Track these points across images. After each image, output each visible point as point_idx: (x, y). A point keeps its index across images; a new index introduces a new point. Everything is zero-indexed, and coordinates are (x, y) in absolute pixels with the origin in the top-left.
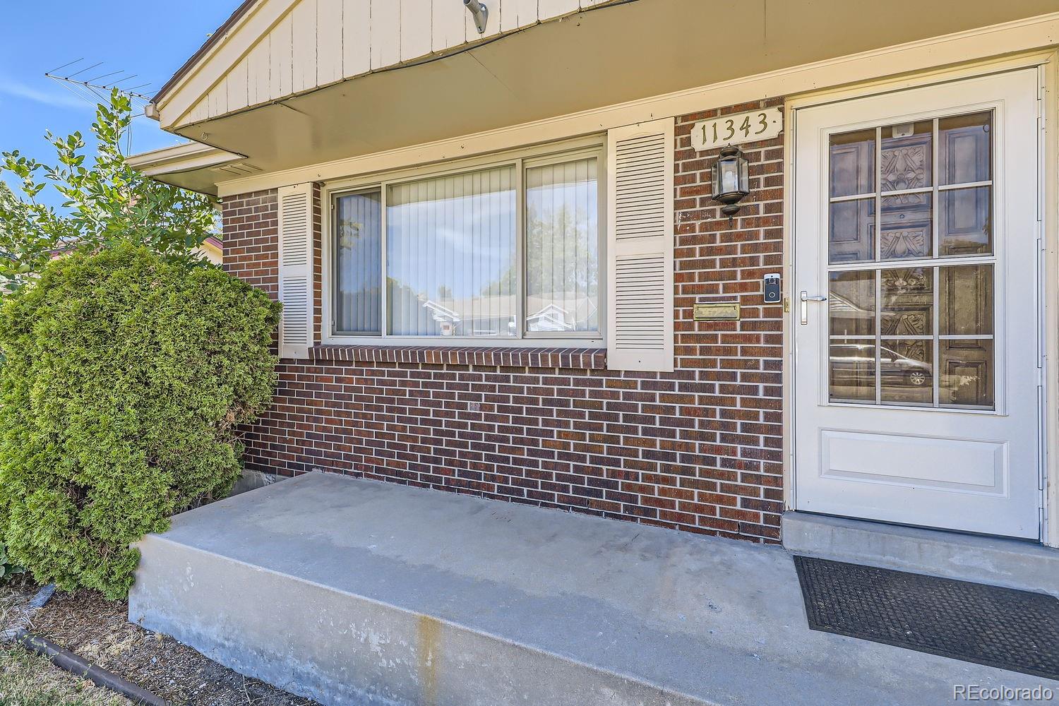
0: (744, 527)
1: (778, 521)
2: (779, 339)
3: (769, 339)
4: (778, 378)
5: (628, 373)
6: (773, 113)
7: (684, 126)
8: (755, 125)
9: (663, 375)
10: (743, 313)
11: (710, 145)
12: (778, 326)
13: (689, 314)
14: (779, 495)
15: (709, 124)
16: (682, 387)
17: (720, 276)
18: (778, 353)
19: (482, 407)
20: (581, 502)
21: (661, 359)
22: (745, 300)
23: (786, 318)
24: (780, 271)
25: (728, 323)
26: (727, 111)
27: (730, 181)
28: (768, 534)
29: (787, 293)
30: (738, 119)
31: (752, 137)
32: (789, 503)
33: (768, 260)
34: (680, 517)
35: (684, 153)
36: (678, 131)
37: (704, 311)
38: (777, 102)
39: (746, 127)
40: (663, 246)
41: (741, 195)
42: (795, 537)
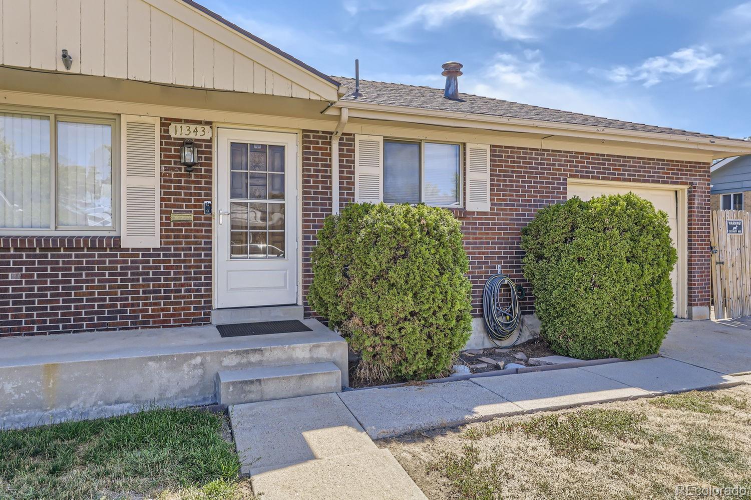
0: (195, 320)
1: (209, 314)
2: (210, 231)
3: (206, 231)
4: (210, 249)
5: (133, 249)
6: (207, 128)
7: (166, 123)
8: (200, 132)
9: (154, 249)
10: (195, 219)
11: (178, 136)
12: (210, 225)
13: (168, 218)
14: (210, 302)
15: (179, 125)
16: (165, 255)
17: (184, 200)
18: (210, 237)
19: (23, 276)
20: (103, 325)
21: (154, 242)
22: (196, 213)
23: (214, 222)
24: (211, 200)
25: (188, 223)
26: (187, 121)
27: (189, 156)
28: (206, 321)
29: (214, 210)
30: (193, 127)
31: (198, 137)
32: (214, 306)
33: (206, 195)
34: (163, 322)
35: (165, 136)
36: (162, 125)
37: (176, 217)
38: (209, 123)
39: (196, 131)
40: (154, 182)
41: (194, 164)
42: (217, 319)
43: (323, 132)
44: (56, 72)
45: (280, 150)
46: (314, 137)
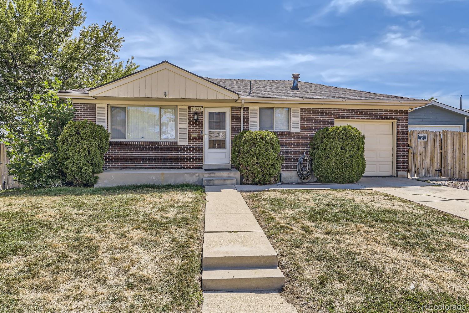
0: (198, 167)
1: (202, 165)
2: (202, 140)
3: (201, 140)
4: (202, 145)
5: (181, 145)
6: (202, 108)
7: (190, 107)
8: (199, 110)
9: (187, 145)
10: (198, 136)
11: (193, 111)
12: (202, 138)
13: (190, 136)
14: (202, 162)
15: (193, 108)
16: (189, 147)
17: (195, 131)
18: (202, 142)
19: (153, 153)
20: (173, 167)
21: (186, 143)
22: (198, 134)
23: (203, 137)
24: (203, 130)
25: (196, 138)
26: (196, 106)
27: (196, 117)
28: (201, 168)
29: (203, 133)
30: (197, 108)
32: (204, 163)
33: (201, 129)
34: (189, 167)
35: (189, 111)
36: (189, 108)
37: (193, 136)
38: (202, 107)
39: (198, 109)
40: (186, 125)
41: (197, 119)
42: (204, 167)
43: (238, 107)
44: (163, 98)
45: (224, 114)
46: (235, 109)
